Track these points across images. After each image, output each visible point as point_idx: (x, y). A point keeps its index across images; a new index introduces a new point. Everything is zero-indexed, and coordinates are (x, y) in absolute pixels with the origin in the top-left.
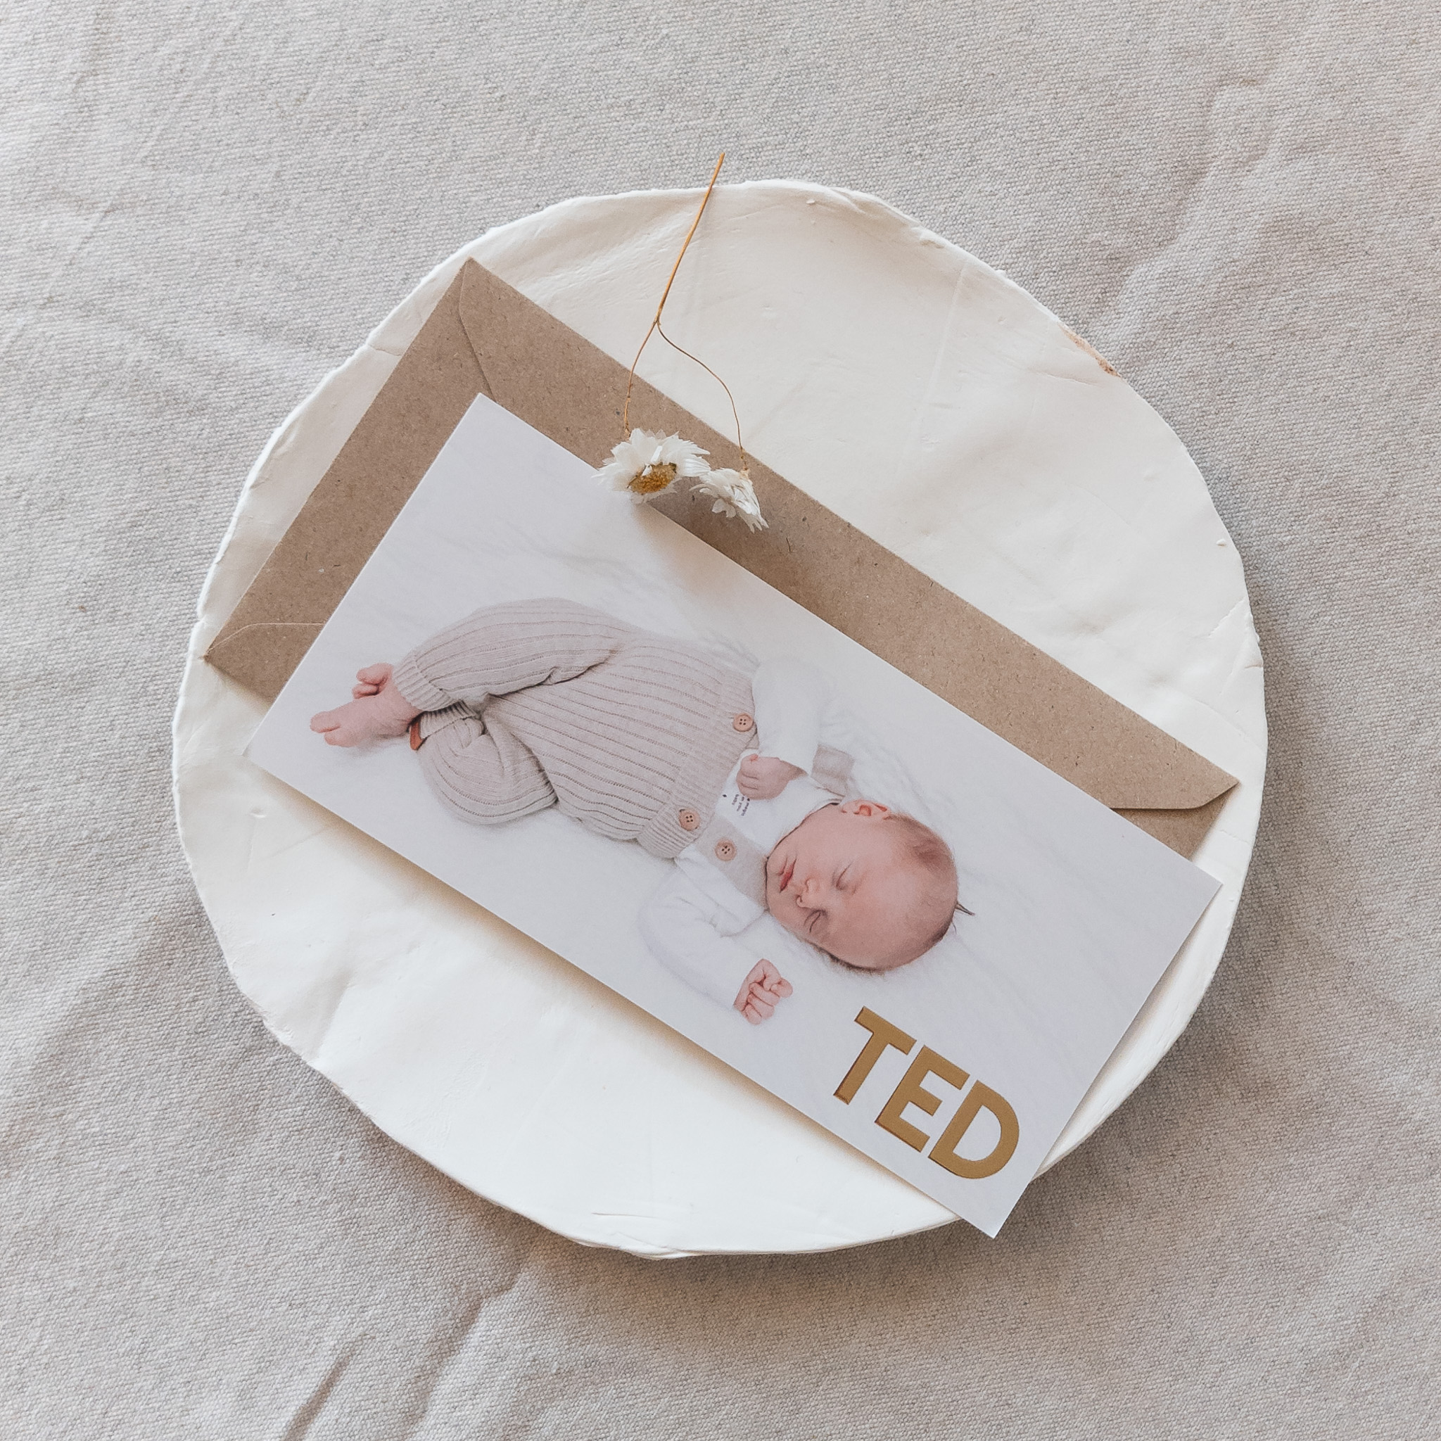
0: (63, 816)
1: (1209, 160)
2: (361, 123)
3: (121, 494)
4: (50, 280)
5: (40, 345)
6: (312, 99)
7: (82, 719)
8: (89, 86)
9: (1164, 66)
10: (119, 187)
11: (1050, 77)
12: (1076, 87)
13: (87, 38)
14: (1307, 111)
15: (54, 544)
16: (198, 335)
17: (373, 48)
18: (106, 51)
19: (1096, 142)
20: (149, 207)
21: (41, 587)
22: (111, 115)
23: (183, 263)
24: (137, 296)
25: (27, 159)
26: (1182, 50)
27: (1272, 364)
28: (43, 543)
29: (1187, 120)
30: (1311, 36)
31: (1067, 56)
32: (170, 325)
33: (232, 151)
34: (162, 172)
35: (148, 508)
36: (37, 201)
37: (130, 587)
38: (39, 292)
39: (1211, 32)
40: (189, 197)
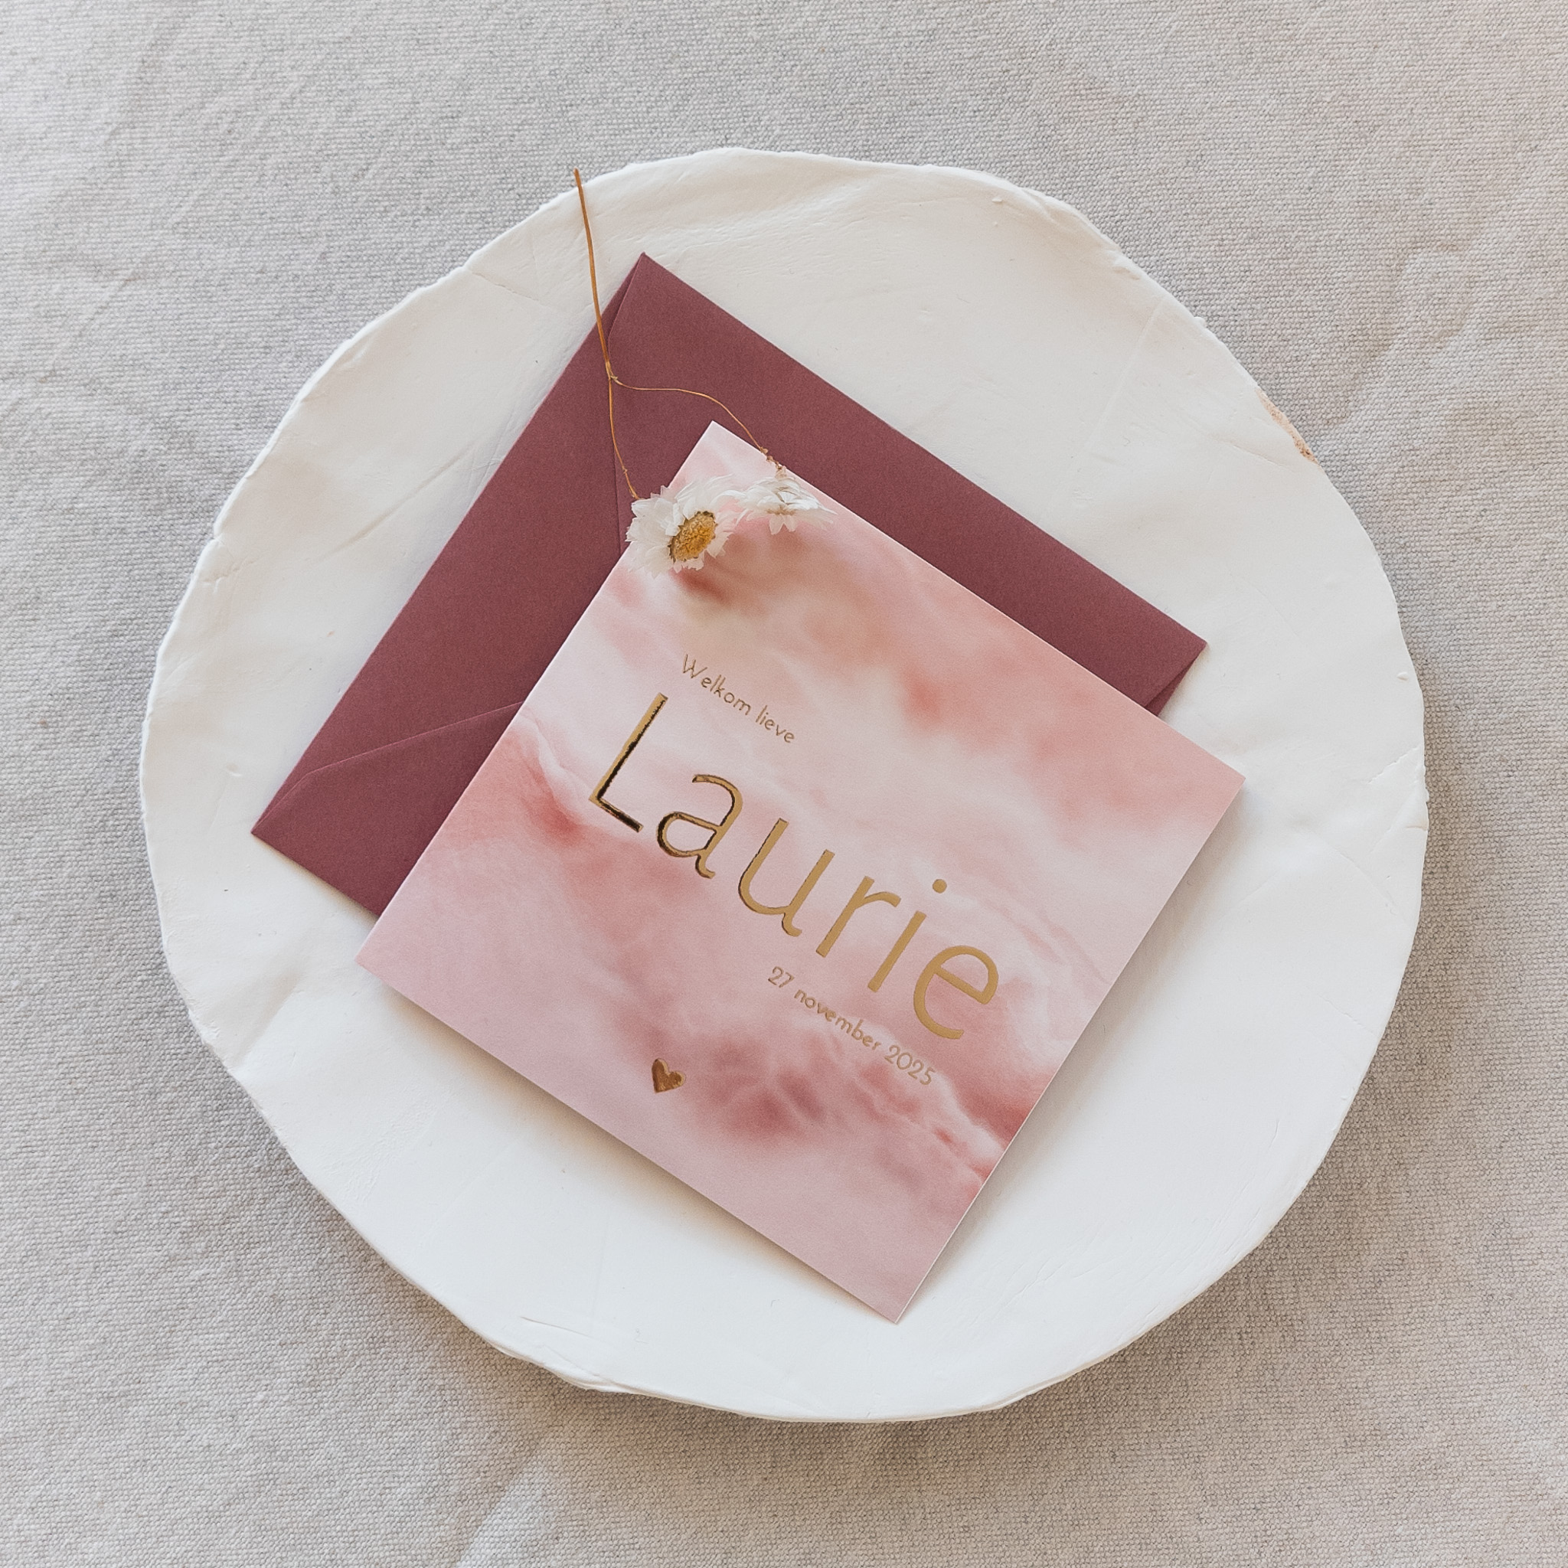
1: (1394, 331)
2: (424, 207)
3: (105, 599)
4: (55, 351)
5: (34, 422)
6: (371, 177)
8: (124, 139)
9: (1350, 221)
10: (144, 254)
11: (1216, 221)
12: (1245, 235)
13: (129, 87)
14: (1514, 285)
15: (21, 648)
16: (212, 428)
17: (446, 125)
18: (148, 103)
19: (1263, 299)
20: (174, 279)
22: (145, 174)
23: (205, 345)
24: (149, 377)
25: (46, 215)
26: (1371, 204)
27: (1452, 572)
28: (9, 646)
29: (1372, 284)
30: (1524, 200)
31: (1238, 199)
32: (182, 413)
33: (275, 226)
34: (194, 241)
35: (133, 616)
36: (51, 262)
37: (101, 705)
38: (41, 363)
39: (1408, 186)
40: (221, 271)
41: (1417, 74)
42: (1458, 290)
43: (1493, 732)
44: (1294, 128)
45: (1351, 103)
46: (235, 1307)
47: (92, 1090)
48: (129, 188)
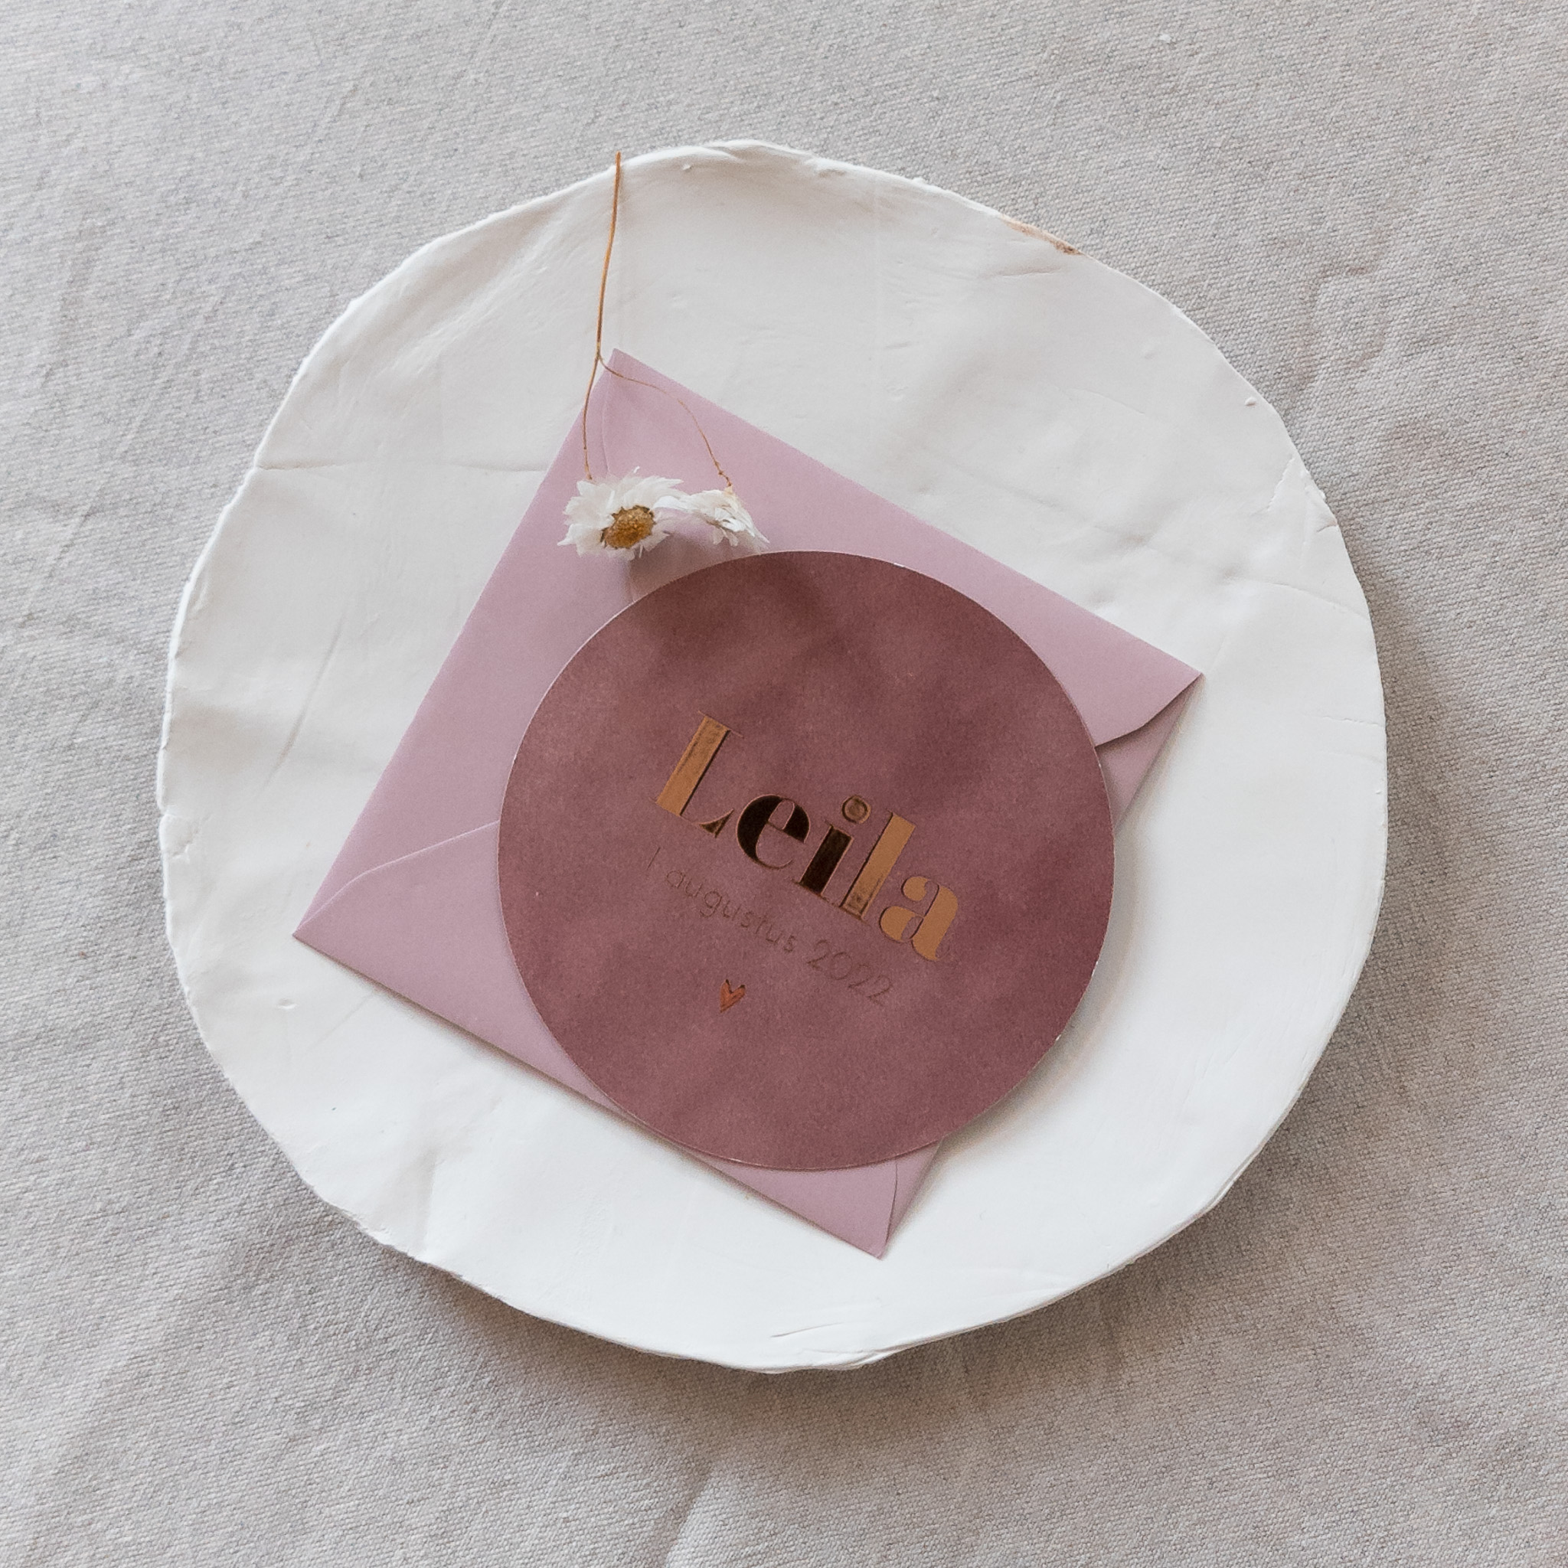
0: (73, 1188)
1: (1317, 362)
3: (119, 826)
4: (29, 595)
5: (22, 667)
7: (88, 1078)
8: (59, 379)
9: (1257, 261)
10: (99, 488)
13: (55, 326)
14: (1426, 298)
15: (48, 886)
18: (75, 339)
20: (132, 507)
21: (36, 935)
22: (86, 408)
24: (125, 606)
26: (1276, 241)
28: (36, 886)
29: (1288, 320)
30: (1424, 213)
31: (1146, 258)
32: (162, 635)
33: (220, 438)
34: (144, 466)
35: (148, 839)
36: (10, 510)
38: (17, 609)
39: (1309, 217)
40: (176, 492)
41: (1302, 105)
42: (1374, 312)
43: (1469, 737)
44: (1190, 178)
45: (1242, 145)
46: (360, 1475)
48: (72, 425)
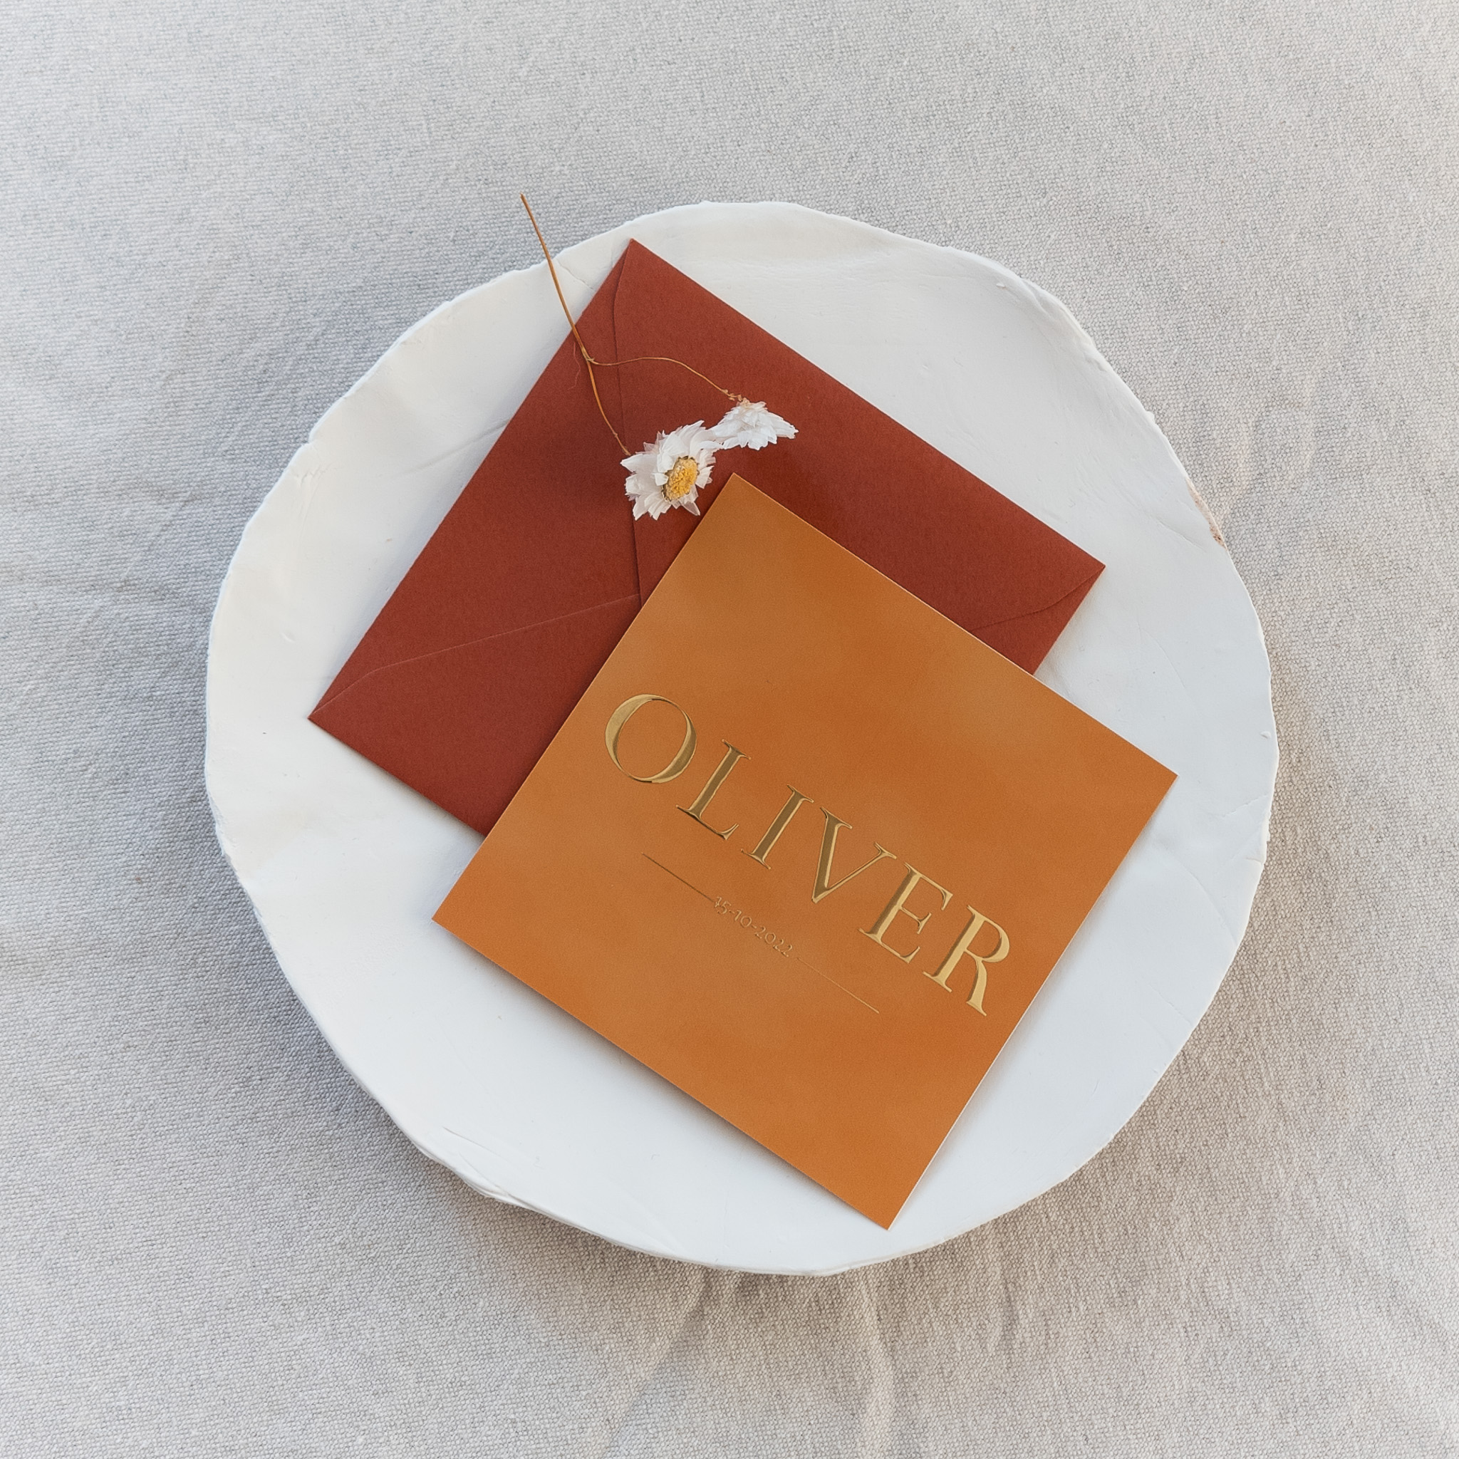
1: (1254, 478)
4: (129, 564)
5: (114, 626)
7: (132, 988)
8: (176, 384)
10: (199, 479)
13: (178, 339)
18: (195, 352)
20: (226, 498)
21: (101, 858)
22: (196, 411)
25: (114, 451)
26: (1228, 373)
28: (105, 816)
30: (1356, 361)
34: (240, 465)
36: (121, 490)
37: (186, 861)
38: (117, 575)
39: (1258, 356)
42: (1306, 438)
47: (199, 1189)
48: (183, 424)
